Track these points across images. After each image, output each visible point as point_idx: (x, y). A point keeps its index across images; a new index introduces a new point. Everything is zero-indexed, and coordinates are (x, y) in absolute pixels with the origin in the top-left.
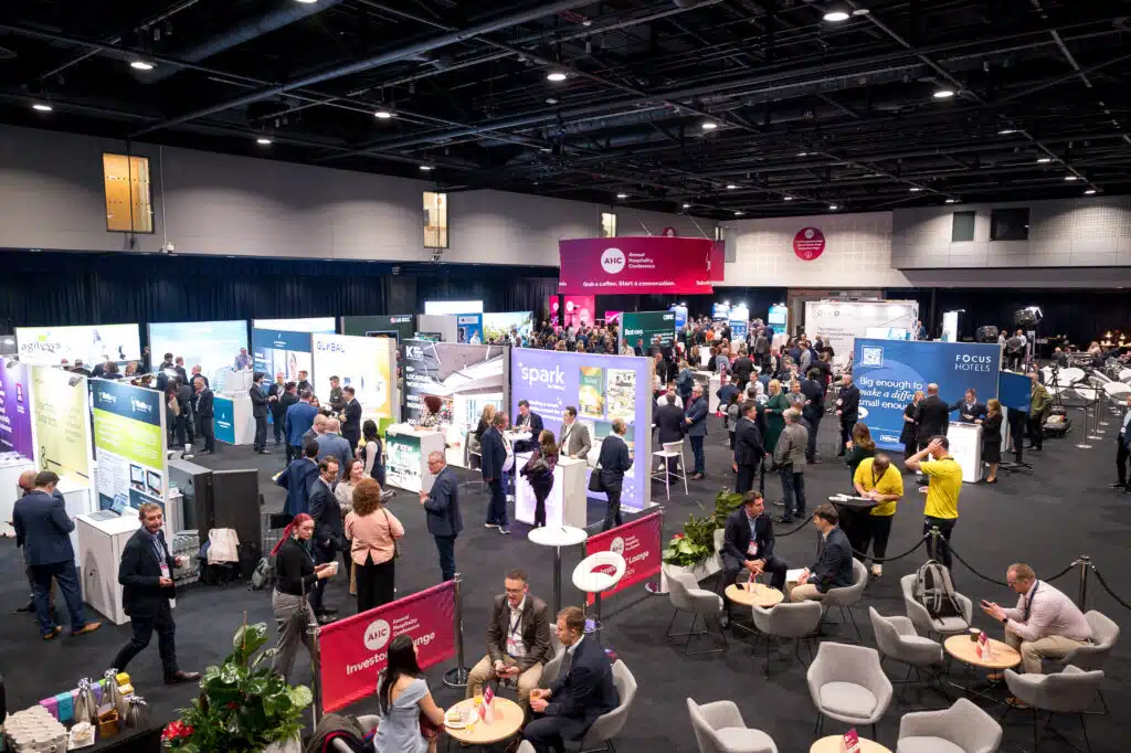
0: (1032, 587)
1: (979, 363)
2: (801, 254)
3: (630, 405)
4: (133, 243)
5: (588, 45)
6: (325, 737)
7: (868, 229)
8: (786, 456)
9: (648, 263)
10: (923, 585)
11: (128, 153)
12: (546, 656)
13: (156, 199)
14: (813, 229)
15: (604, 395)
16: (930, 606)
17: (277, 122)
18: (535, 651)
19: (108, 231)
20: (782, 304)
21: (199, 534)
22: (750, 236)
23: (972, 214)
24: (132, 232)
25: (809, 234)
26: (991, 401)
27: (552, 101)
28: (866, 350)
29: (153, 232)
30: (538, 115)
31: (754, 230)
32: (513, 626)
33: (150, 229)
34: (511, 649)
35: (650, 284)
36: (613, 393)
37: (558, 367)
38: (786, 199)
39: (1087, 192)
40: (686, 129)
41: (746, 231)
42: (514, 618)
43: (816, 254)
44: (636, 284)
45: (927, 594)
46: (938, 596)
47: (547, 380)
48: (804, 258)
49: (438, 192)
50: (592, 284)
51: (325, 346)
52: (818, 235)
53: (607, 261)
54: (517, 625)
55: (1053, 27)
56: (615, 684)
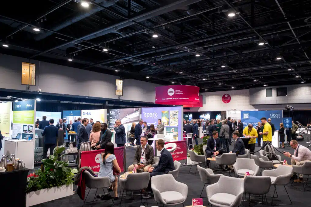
0: (298, 146)
1: (276, 116)
2: (224, 102)
3: (177, 121)
4: (29, 88)
5: (164, 27)
6: (82, 170)
7: (243, 94)
8: (223, 134)
9: (181, 93)
10: (266, 151)
11: (30, 63)
12: (152, 163)
13: (37, 77)
14: (228, 95)
15: (169, 119)
16: (268, 156)
17: (75, 54)
18: (149, 161)
19: (21, 84)
20: (220, 115)
21: (43, 148)
22: (210, 97)
23: (271, 89)
24: (29, 85)
25: (226, 96)
26: (281, 124)
27: (153, 47)
28: (244, 114)
29: (35, 85)
30: (149, 51)
31: (211, 95)
32: (142, 153)
33: (34, 85)
34: (142, 161)
35: (181, 98)
36: (172, 118)
37: (155, 112)
38: (220, 84)
39: (302, 82)
40: (191, 60)
41: (208, 95)
42: (143, 151)
43: (228, 101)
44: (178, 99)
45: (267, 154)
46: (271, 154)
47: (152, 116)
48: (225, 103)
49: (120, 79)
50: (165, 99)
51: (85, 114)
52: (229, 96)
53: (169, 92)
54: (144, 153)
55: (288, 21)
56: (174, 166)
